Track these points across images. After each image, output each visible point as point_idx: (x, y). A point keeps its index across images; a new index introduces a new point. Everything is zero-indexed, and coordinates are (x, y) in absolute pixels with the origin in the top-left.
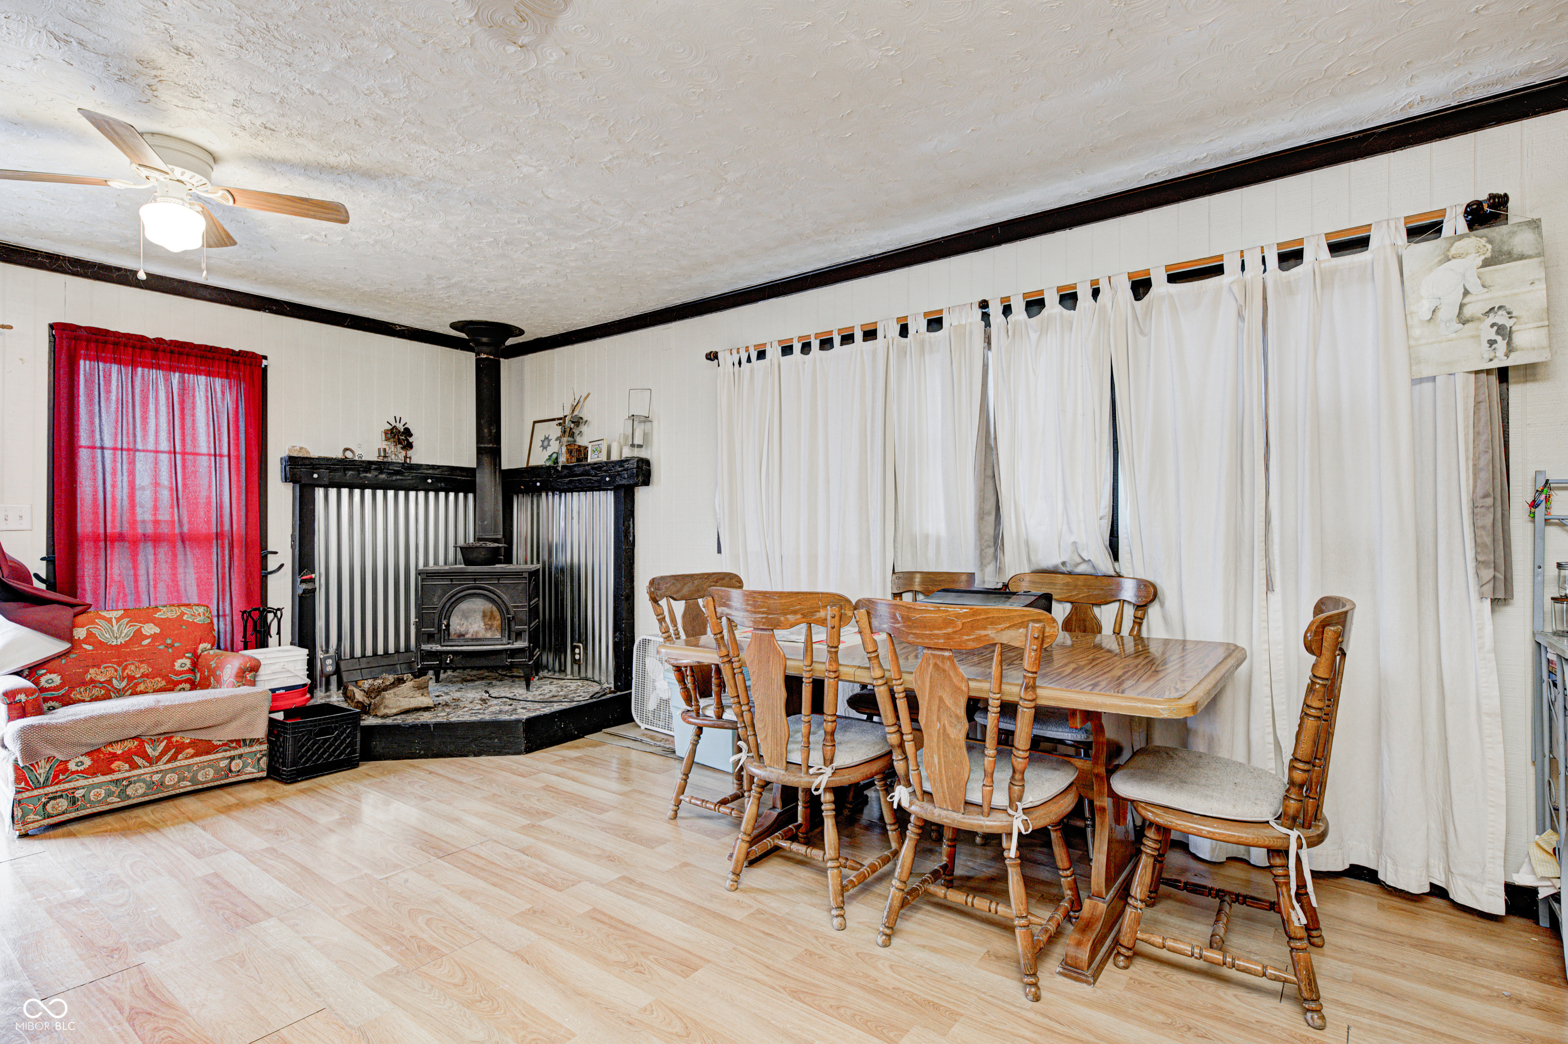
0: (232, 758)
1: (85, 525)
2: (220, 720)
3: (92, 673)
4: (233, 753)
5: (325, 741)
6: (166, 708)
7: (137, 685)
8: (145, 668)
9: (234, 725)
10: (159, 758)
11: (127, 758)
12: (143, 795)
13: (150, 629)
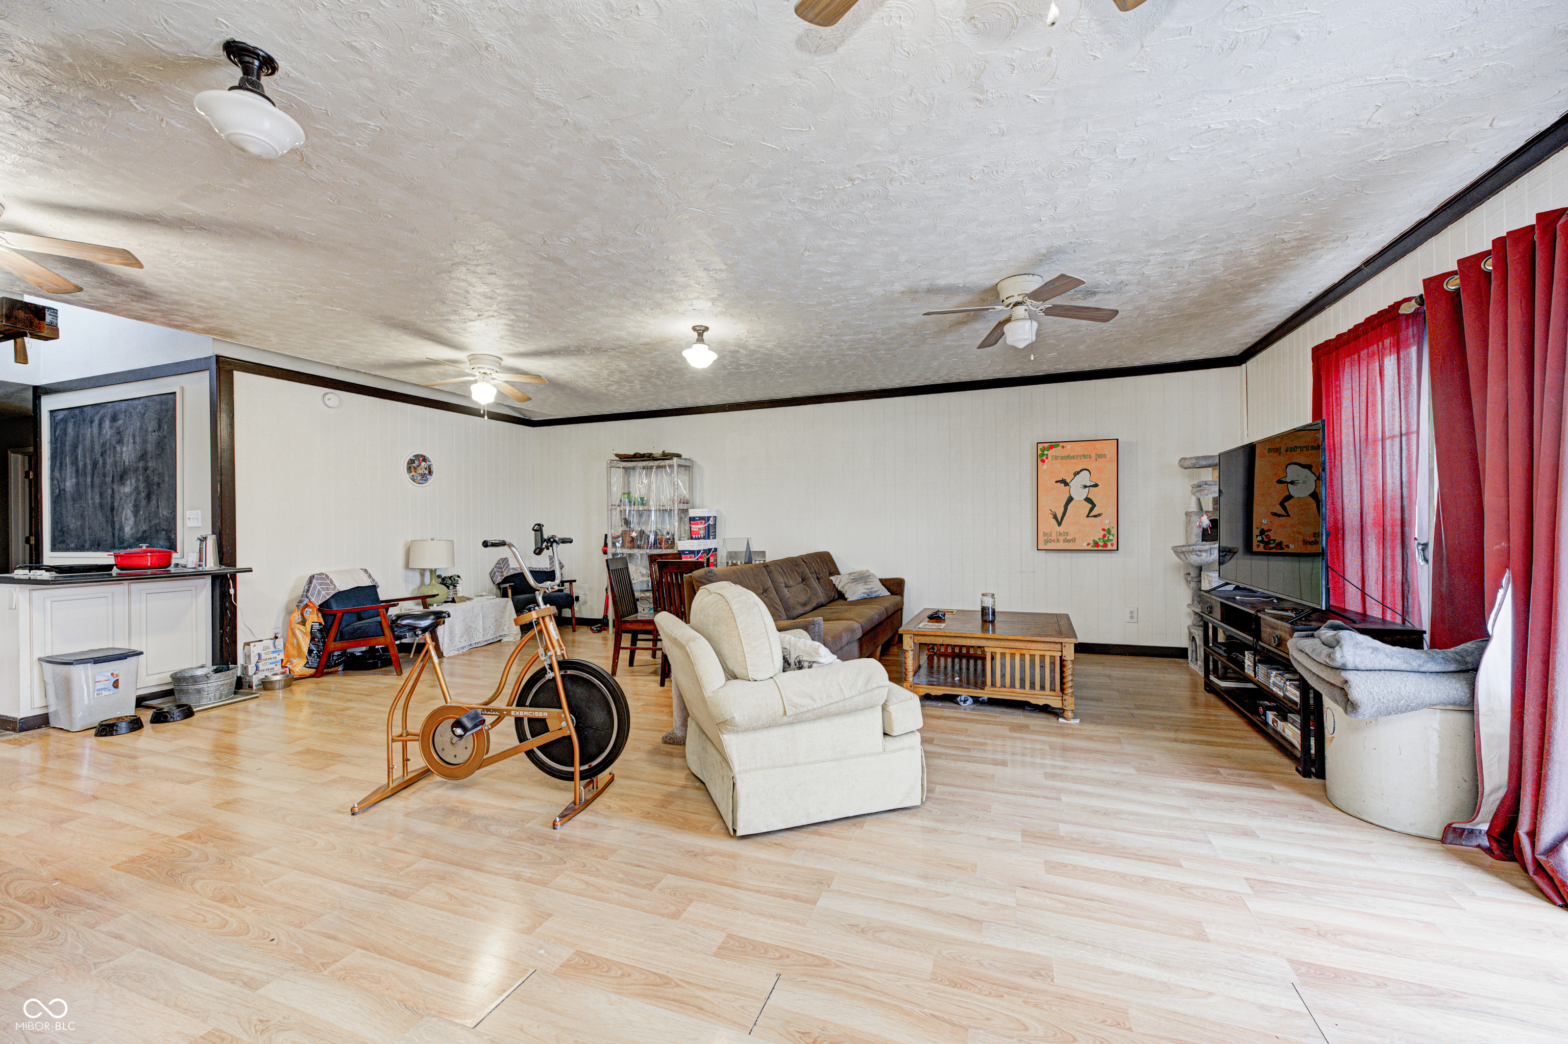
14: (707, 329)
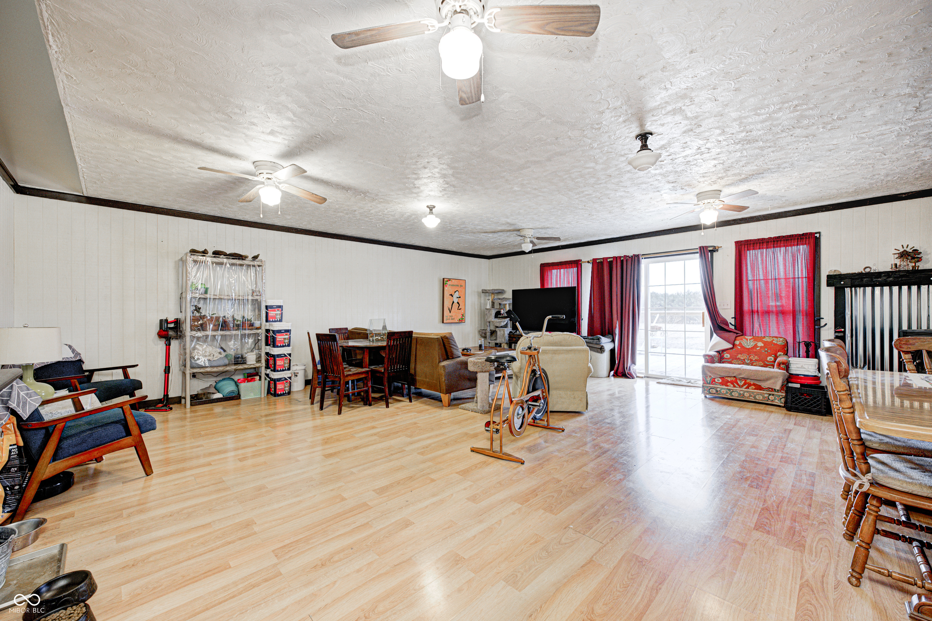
0: (770, 395)
1: (746, 307)
2: (762, 378)
3: (739, 356)
4: (770, 393)
5: (806, 399)
6: (743, 370)
7: (753, 363)
8: (756, 358)
9: (769, 382)
10: (742, 386)
11: (732, 382)
12: (738, 397)
13: (760, 344)
14: (434, 207)
